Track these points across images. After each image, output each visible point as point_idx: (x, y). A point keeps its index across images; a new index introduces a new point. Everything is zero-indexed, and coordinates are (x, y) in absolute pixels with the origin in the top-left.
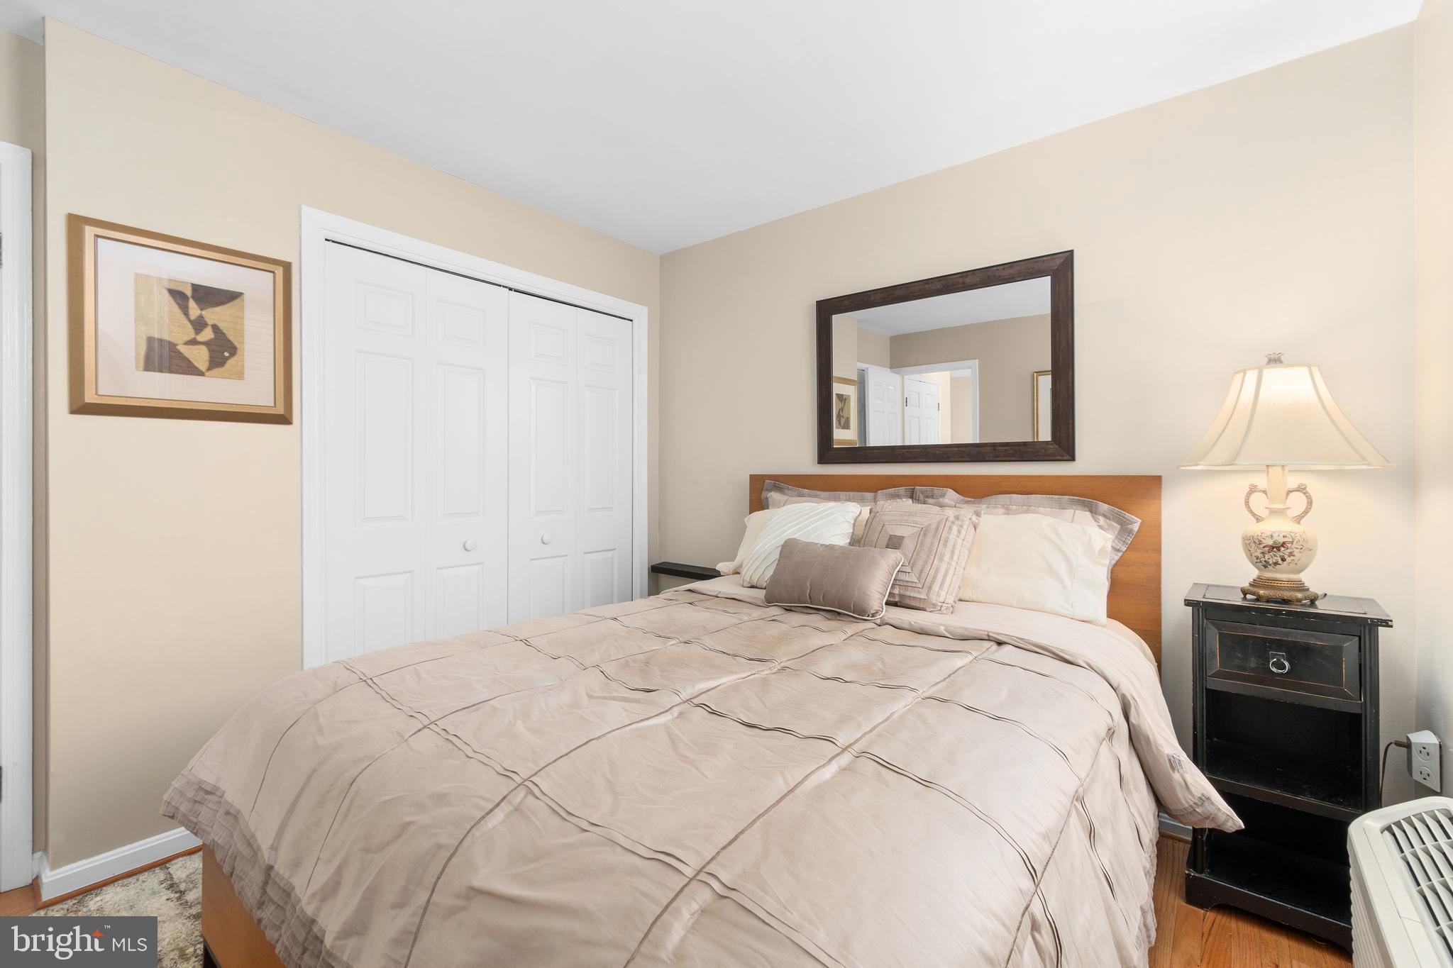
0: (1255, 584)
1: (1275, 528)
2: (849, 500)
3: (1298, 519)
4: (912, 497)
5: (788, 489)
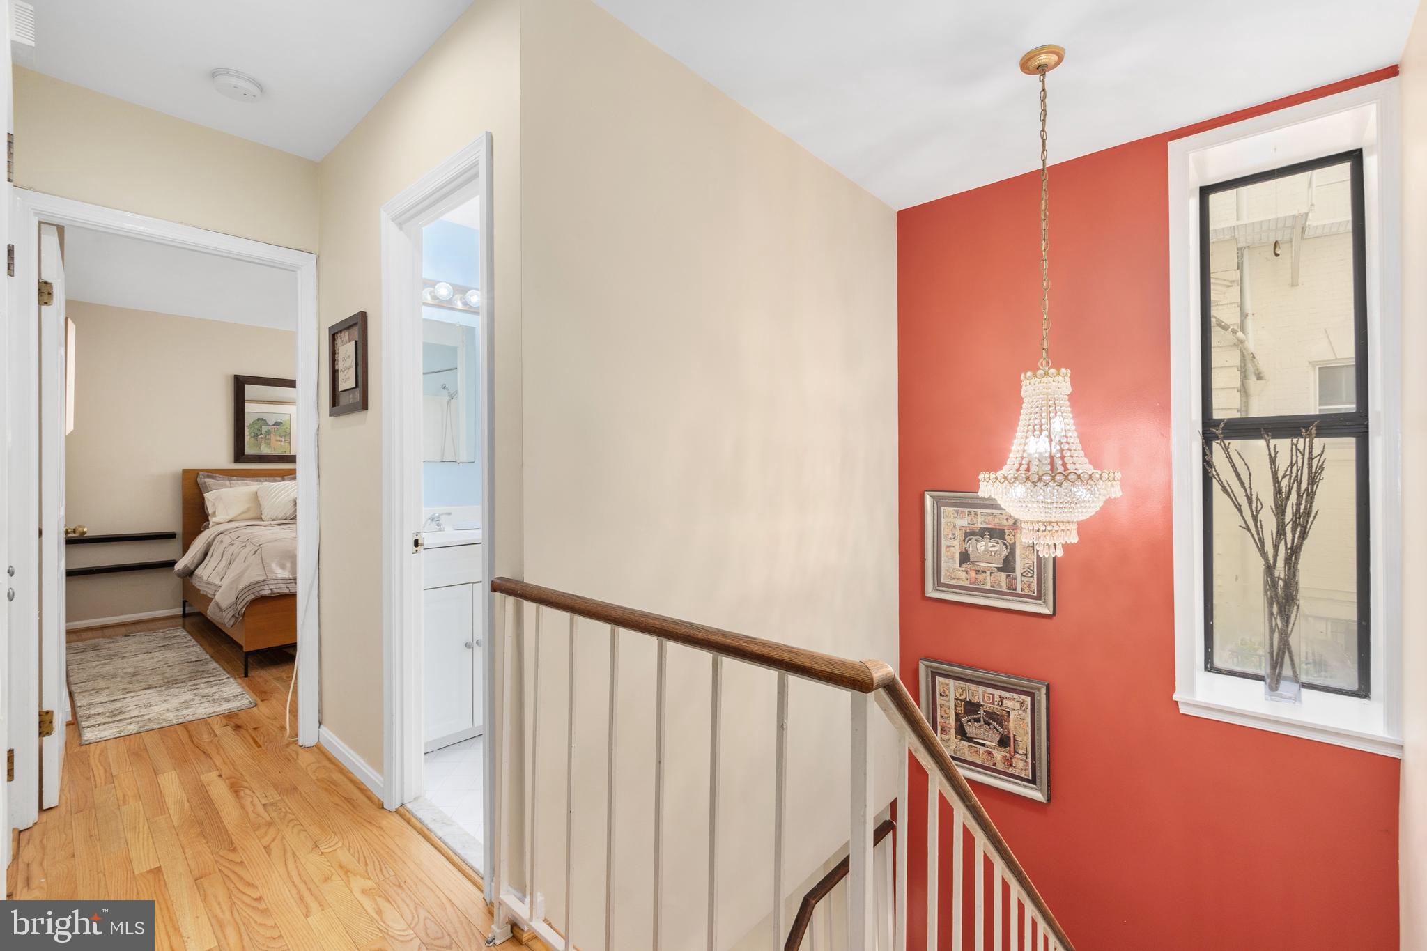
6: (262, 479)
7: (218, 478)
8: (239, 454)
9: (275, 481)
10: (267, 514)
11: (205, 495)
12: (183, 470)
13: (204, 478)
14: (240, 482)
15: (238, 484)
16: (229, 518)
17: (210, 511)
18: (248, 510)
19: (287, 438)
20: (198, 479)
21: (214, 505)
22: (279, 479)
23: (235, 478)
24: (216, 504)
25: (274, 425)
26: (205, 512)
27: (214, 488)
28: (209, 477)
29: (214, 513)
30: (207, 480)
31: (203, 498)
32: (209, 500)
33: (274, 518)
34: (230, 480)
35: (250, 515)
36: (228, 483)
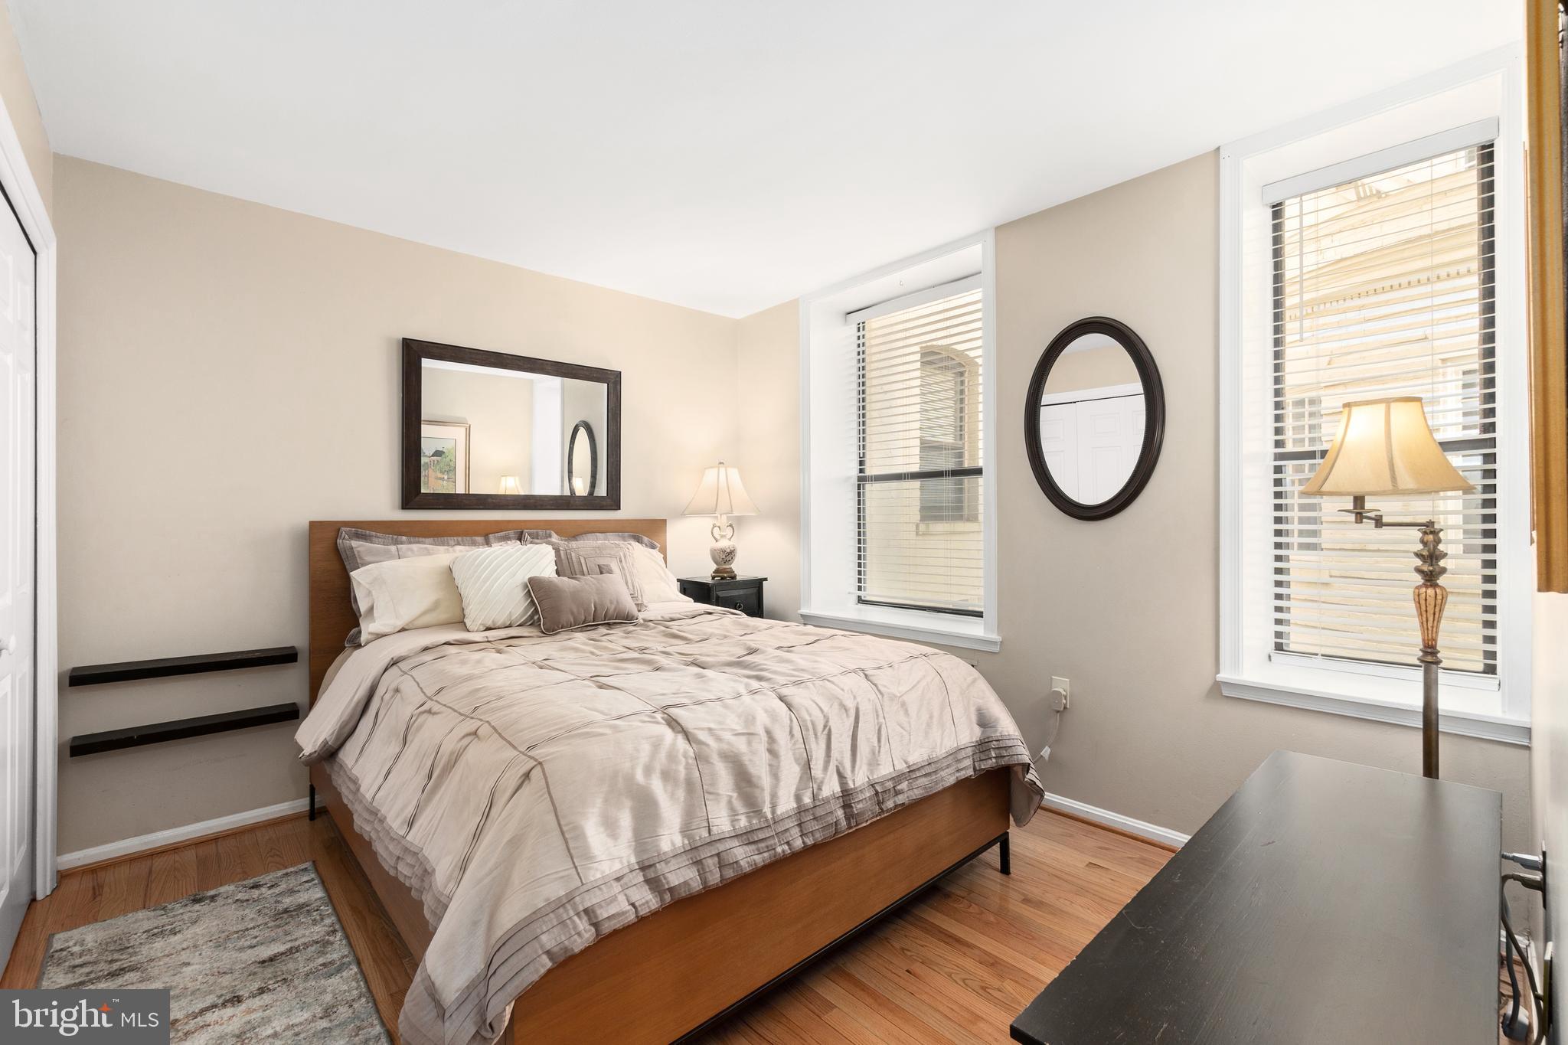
0: (716, 571)
1: (724, 544)
2: (459, 544)
3: (730, 539)
4: (520, 540)
5: (376, 537)
6: (452, 540)
7: (374, 539)
8: (411, 494)
9: (474, 544)
10: (475, 616)
11: (353, 574)
12: (312, 524)
13: (351, 538)
14: (415, 547)
15: (412, 550)
16: (400, 624)
17: (363, 606)
18: (435, 606)
19: (451, 475)
20: (339, 541)
21: (369, 593)
22: (480, 539)
23: (404, 538)
24: (374, 592)
25: (432, 456)
26: (352, 608)
27: (368, 558)
28: (359, 536)
29: (371, 609)
30: (354, 543)
31: (348, 580)
32: (359, 583)
33: (489, 624)
34: (396, 543)
35: (442, 615)
36: (393, 548)
